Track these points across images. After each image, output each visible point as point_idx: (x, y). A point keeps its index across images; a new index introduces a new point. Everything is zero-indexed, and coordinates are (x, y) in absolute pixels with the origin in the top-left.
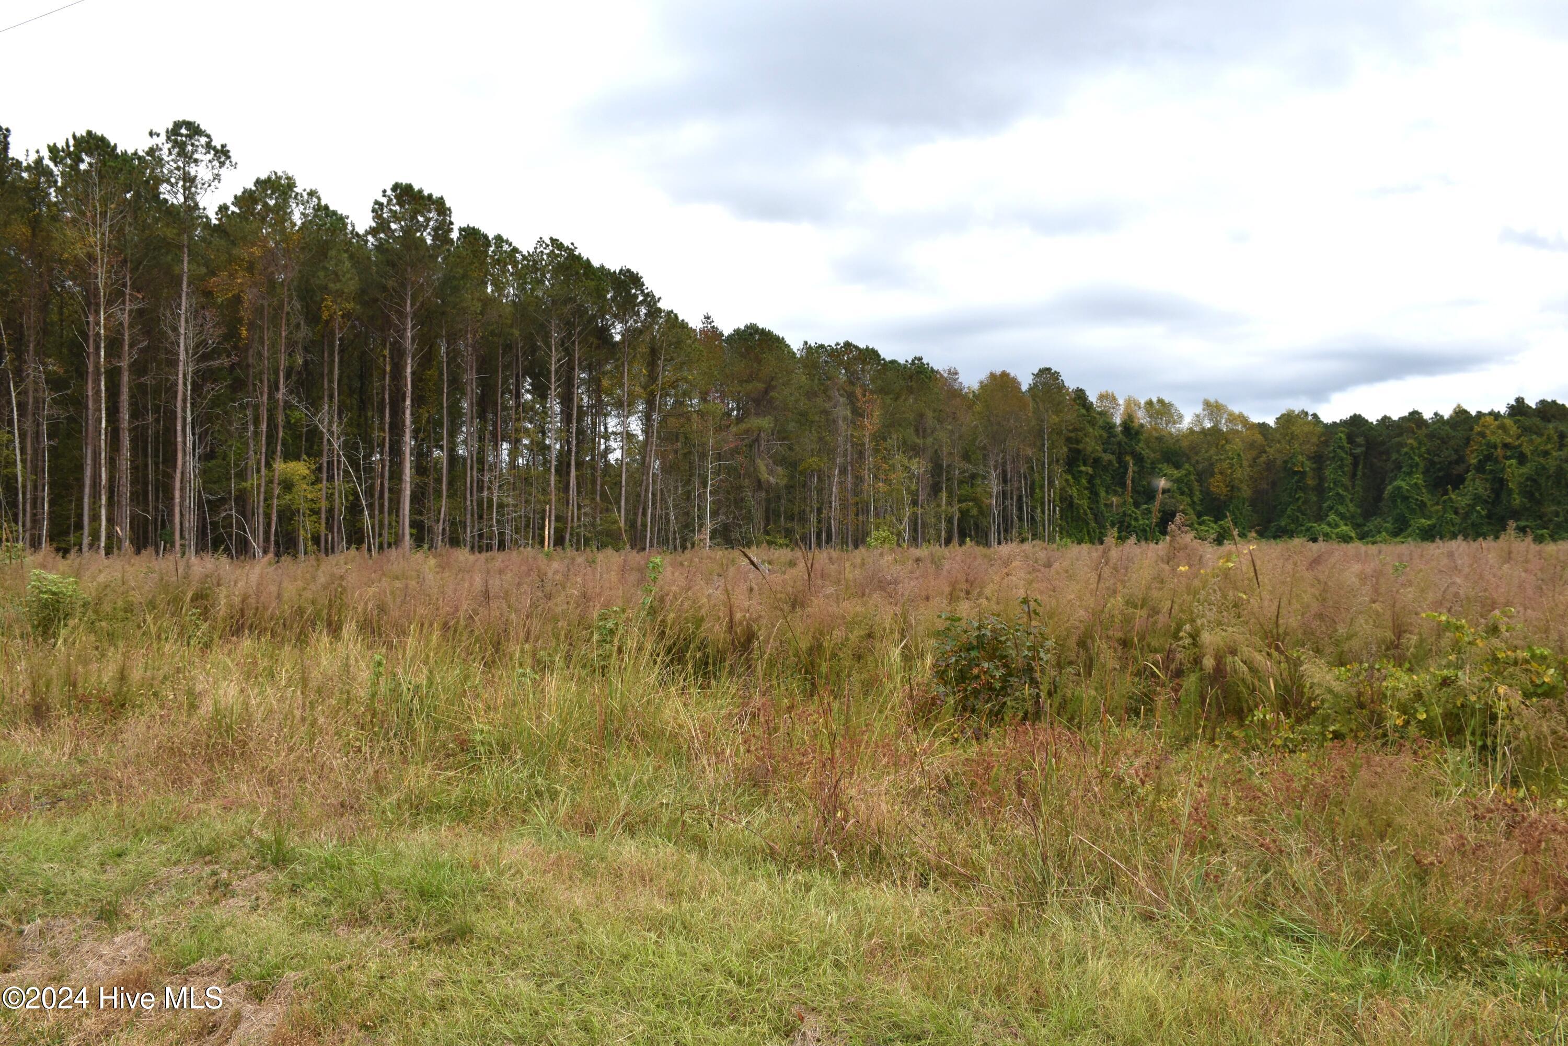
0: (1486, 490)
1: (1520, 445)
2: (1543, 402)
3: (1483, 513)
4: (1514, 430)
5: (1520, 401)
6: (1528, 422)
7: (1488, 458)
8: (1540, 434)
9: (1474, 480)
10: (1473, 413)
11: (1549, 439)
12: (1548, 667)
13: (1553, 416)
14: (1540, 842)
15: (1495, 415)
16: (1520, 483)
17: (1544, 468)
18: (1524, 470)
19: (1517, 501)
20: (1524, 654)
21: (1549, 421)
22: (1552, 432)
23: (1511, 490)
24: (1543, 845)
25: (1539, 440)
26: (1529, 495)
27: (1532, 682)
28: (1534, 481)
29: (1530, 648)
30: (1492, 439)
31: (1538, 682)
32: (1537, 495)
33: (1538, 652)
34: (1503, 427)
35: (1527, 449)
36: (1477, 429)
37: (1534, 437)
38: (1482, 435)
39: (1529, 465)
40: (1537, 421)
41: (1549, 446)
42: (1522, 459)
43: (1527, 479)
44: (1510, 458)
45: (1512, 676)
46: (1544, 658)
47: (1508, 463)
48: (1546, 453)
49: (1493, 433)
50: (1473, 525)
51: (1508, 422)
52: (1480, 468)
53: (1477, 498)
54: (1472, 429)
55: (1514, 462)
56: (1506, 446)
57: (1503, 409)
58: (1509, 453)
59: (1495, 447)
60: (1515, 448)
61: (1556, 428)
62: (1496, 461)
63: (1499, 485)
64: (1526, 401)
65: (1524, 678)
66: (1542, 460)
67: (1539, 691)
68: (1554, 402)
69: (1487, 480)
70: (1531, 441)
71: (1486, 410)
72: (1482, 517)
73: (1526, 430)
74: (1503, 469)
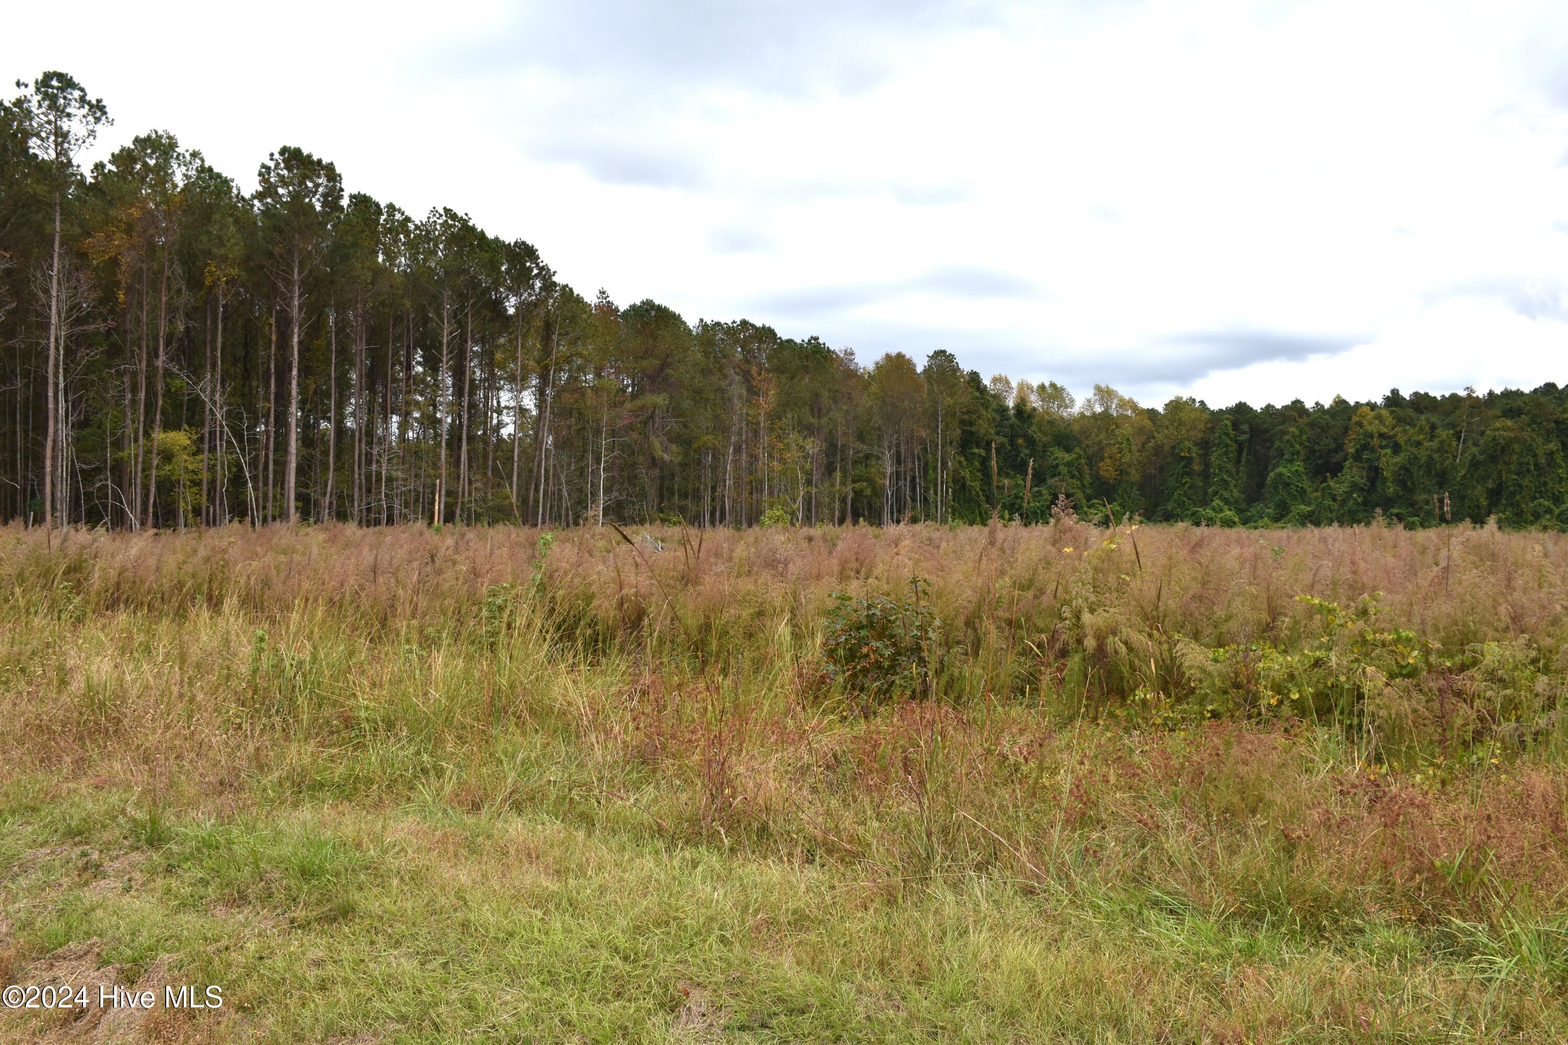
0: (1362, 478)
1: (1395, 435)
2: (1416, 394)
3: (1360, 500)
4: (1389, 420)
5: (1395, 392)
6: (1401, 413)
7: (1365, 447)
8: (1413, 425)
9: (1351, 468)
10: (1352, 403)
11: (1421, 429)
12: (1413, 649)
13: (1426, 408)
14: (1398, 815)
15: (1372, 406)
16: (1394, 472)
17: (1416, 458)
18: (1398, 459)
19: (1391, 490)
20: (1389, 637)
21: (1422, 413)
22: (1424, 423)
23: (1385, 478)
24: (1401, 818)
25: (1412, 431)
26: (1402, 483)
27: (1397, 663)
28: (1407, 470)
29: (1396, 630)
30: (1369, 428)
31: (1404, 663)
32: (1409, 483)
33: (1404, 634)
34: (1379, 418)
35: (1401, 439)
36: (1355, 419)
37: (1408, 427)
38: (1360, 424)
39: (1402, 455)
40: (1410, 412)
41: (1421, 437)
42: (1397, 449)
43: (1401, 468)
44: (1385, 447)
45: (1379, 658)
46: (1409, 640)
47: (1383, 452)
48: (1418, 444)
49: (1370, 423)
50: (1349, 511)
51: (1385, 413)
52: (1357, 457)
53: (1354, 486)
54: (1350, 419)
55: (1388, 451)
56: (1382, 435)
57: (1379, 401)
58: (1384, 443)
59: (1372, 436)
60: (1390, 437)
61: (1428, 420)
62: (1373, 450)
63: (1375, 473)
64: (1401, 393)
65: (1389, 660)
66: (1414, 450)
67: (1404, 672)
68: (1426, 394)
69: (1363, 468)
70: (1405, 432)
71: (1363, 401)
72: (1358, 504)
73: (1400, 421)
74: (1378, 459)
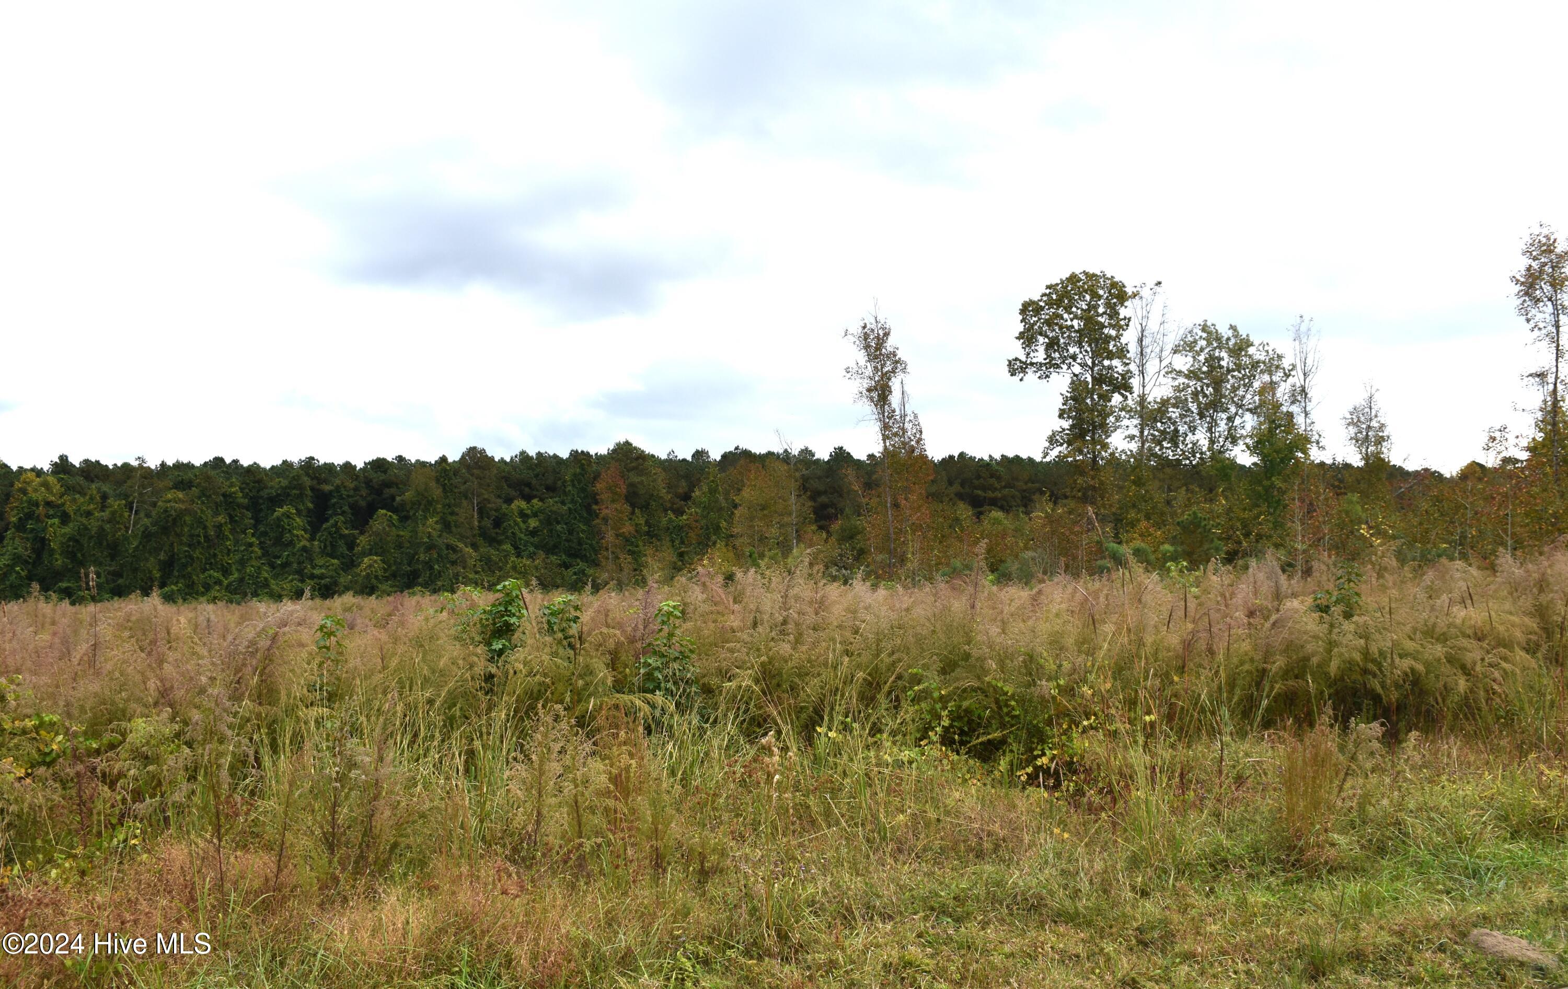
0: (26, 549)
1: (63, 504)
2: (86, 461)
3: (23, 574)
4: (57, 488)
5: (64, 458)
6: (71, 481)
7: (29, 516)
8: (83, 494)
9: (13, 539)
10: (14, 468)
11: (92, 499)
12: (57, 734)
13: (97, 477)
14: (23, 919)
15: (38, 472)
16: (62, 543)
17: (86, 528)
18: (67, 530)
19: (59, 562)
20: (29, 723)
21: (92, 481)
22: (95, 492)
23: (53, 550)
24: (27, 922)
25: (82, 500)
26: (72, 556)
27: (39, 750)
28: (77, 541)
29: (38, 715)
30: (34, 496)
31: (47, 750)
32: (79, 555)
33: (47, 719)
34: (45, 485)
35: (70, 509)
36: (18, 485)
37: (77, 496)
38: (24, 491)
39: (71, 525)
40: (80, 480)
41: (92, 506)
42: (65, 518)
43: (70, 539)
44: (53, 517)
45: (17, 747)
46: (52, 724)
47: (50, 522)
48: (89, 514)
49: (36, 490)
50: (11, 586)
51: (51, 479)
52: (20, 526)
53: (17, 559)
54: (12, 485)
55: (56, 521)
56: (48, 504)
57: (46, 467)
58: (51, 512)
59: (37, 505)
60: (58, 506)
61: (99, 490)
62: (38, 520)
63: (41, 545)
64: (70, 460)
65: (29, 749)
66: (84, 520)
67: (48, 759)
68: (98, 462)
69: (28, 539)
70: (74, 500)
71: (28, 466)
72: (21, 577)
73: (69, 489)
74: (44, 530)
